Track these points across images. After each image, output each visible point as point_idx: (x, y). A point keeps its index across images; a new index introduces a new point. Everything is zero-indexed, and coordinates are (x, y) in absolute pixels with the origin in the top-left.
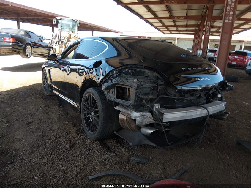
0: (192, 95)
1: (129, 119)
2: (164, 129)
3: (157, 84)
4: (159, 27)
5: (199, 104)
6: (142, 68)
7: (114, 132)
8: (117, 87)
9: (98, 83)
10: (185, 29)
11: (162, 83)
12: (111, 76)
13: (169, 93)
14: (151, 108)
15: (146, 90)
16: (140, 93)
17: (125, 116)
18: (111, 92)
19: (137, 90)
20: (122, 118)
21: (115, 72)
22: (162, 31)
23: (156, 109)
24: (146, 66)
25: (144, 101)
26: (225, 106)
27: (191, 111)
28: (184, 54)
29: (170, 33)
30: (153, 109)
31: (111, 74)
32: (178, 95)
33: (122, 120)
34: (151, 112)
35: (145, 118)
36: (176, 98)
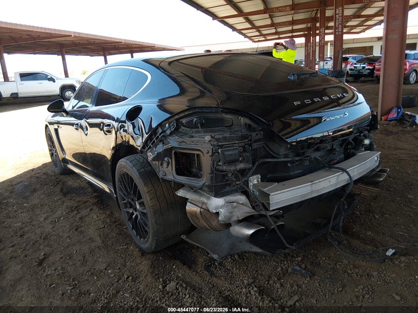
0: (318, 150)
1: (206, 212)
2: (273, 223)
3: (250, 140)
4: (244, 32)
5: (332, 163)
6: (217, 112)
7: (182, 237)
8: (175, 153)
9: (140, 148)
10: (290, 28)
11: (259, 137)
12: (160, 135)
13: (275, 153)
14: (243, 186)
15: (231, 155)
16: (219, 162)
17: (197, 206)
18: (165, 165)
19: (212, 156)
20: (193, 211)
21: (167, 125)
22: (250, 38)
23: (254, 185)
24: (224, 108)
25: (230, 175)
26: (379, 159)
27: (320, 182)
28: (293, 74)
29: (264, 39)
30: (248, 187)
31: (160, 130)
32: (291, 153)
33: (194, 214)
34: (246, 193)
35: (235, 207)
36: (289, 159)
